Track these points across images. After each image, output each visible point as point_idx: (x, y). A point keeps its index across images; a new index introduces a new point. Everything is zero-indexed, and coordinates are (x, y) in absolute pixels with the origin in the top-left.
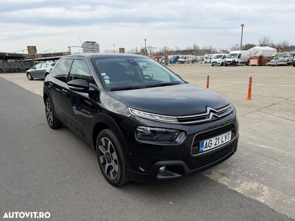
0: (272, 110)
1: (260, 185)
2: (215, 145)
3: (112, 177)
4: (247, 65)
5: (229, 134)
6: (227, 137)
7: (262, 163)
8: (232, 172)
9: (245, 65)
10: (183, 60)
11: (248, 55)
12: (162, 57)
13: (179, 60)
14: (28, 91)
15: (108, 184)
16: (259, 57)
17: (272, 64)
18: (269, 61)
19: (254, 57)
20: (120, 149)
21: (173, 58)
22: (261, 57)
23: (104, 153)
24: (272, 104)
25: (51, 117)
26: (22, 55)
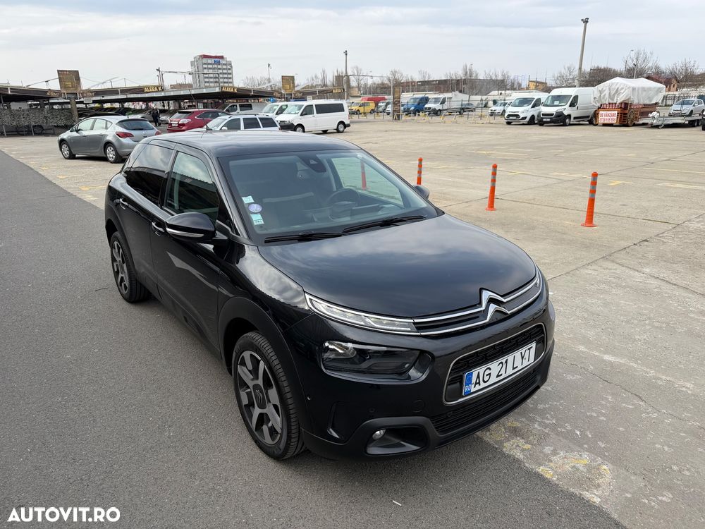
0: (640, 258)
1: (594, 461)
2: (498, 376)
3: (268, 440)
4: (591, 123)
5: (529, 349)
6: (526, 356)
7: (603, 402)
8: (536, 426)
9: (588, 123)
10: (437, 106)
11: (595, 98)
12: (386, 97)
13: (427, 106)
14: (66, 192)
15: (258, 451)
16: (621, 103)
17: (652, 124)
18: (645, 114)
19: (609, 104)
20: (285, 384)
21: (412, 101)
22: (626, 104)
23: (251, 384)
24: (641, 239)
25: (124, 275)
26: (45, 92)
